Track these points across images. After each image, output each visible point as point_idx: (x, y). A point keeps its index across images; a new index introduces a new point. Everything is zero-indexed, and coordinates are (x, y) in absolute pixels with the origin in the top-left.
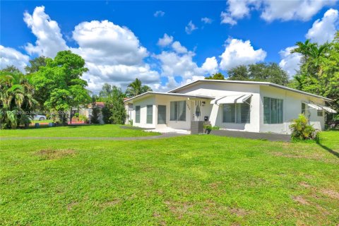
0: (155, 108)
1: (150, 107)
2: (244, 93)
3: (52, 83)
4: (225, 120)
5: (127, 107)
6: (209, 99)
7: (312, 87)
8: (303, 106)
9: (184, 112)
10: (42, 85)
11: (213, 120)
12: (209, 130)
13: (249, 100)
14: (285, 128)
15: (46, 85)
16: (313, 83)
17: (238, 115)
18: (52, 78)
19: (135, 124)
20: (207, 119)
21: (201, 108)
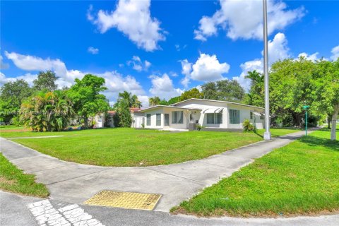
0: (162, 116)
1: (158, 115)
2: (218, 107)
3: (84, 99)
4: (208, 123)
5: (132, 115)
6: (199, 111)
7: (258, 101)
8: (251, 114)
9: (182, 117)
10: (78, 99)
11: (201, 122)
12: (199, 128)
13: (222, 111)
14: (240, 126)
15: (81, 99)
16: (258, 99)
17: (216, 119)
18: (84, 95)
19: (146, 126)
20: (197, 122)
21: (193, 115)
